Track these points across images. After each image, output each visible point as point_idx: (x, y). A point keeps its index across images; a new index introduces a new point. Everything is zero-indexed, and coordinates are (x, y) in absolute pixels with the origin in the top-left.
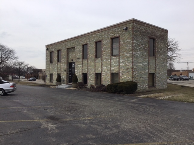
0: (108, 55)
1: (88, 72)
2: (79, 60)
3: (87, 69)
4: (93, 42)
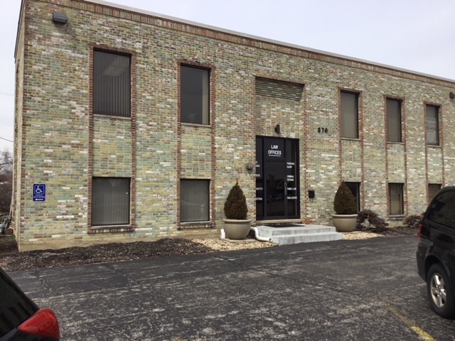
0: (419, 140)
1: (363, 179)
2: (325, 137)
3: (359, 170)
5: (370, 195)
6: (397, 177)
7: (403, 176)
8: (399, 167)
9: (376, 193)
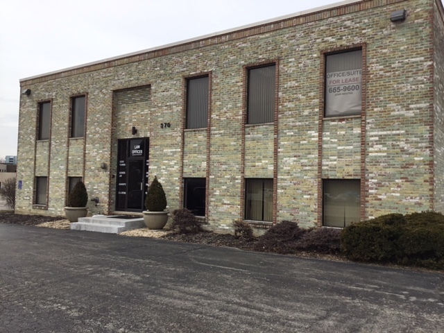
0: (306, 113)
1: (209, 174)
2: (168, 132)
3: (204, 164)
4: (236, 66)
5: (217, 193)
6: (261, 171)
7: (271, 168)
8: (264, 157)
9: (227, 190)
